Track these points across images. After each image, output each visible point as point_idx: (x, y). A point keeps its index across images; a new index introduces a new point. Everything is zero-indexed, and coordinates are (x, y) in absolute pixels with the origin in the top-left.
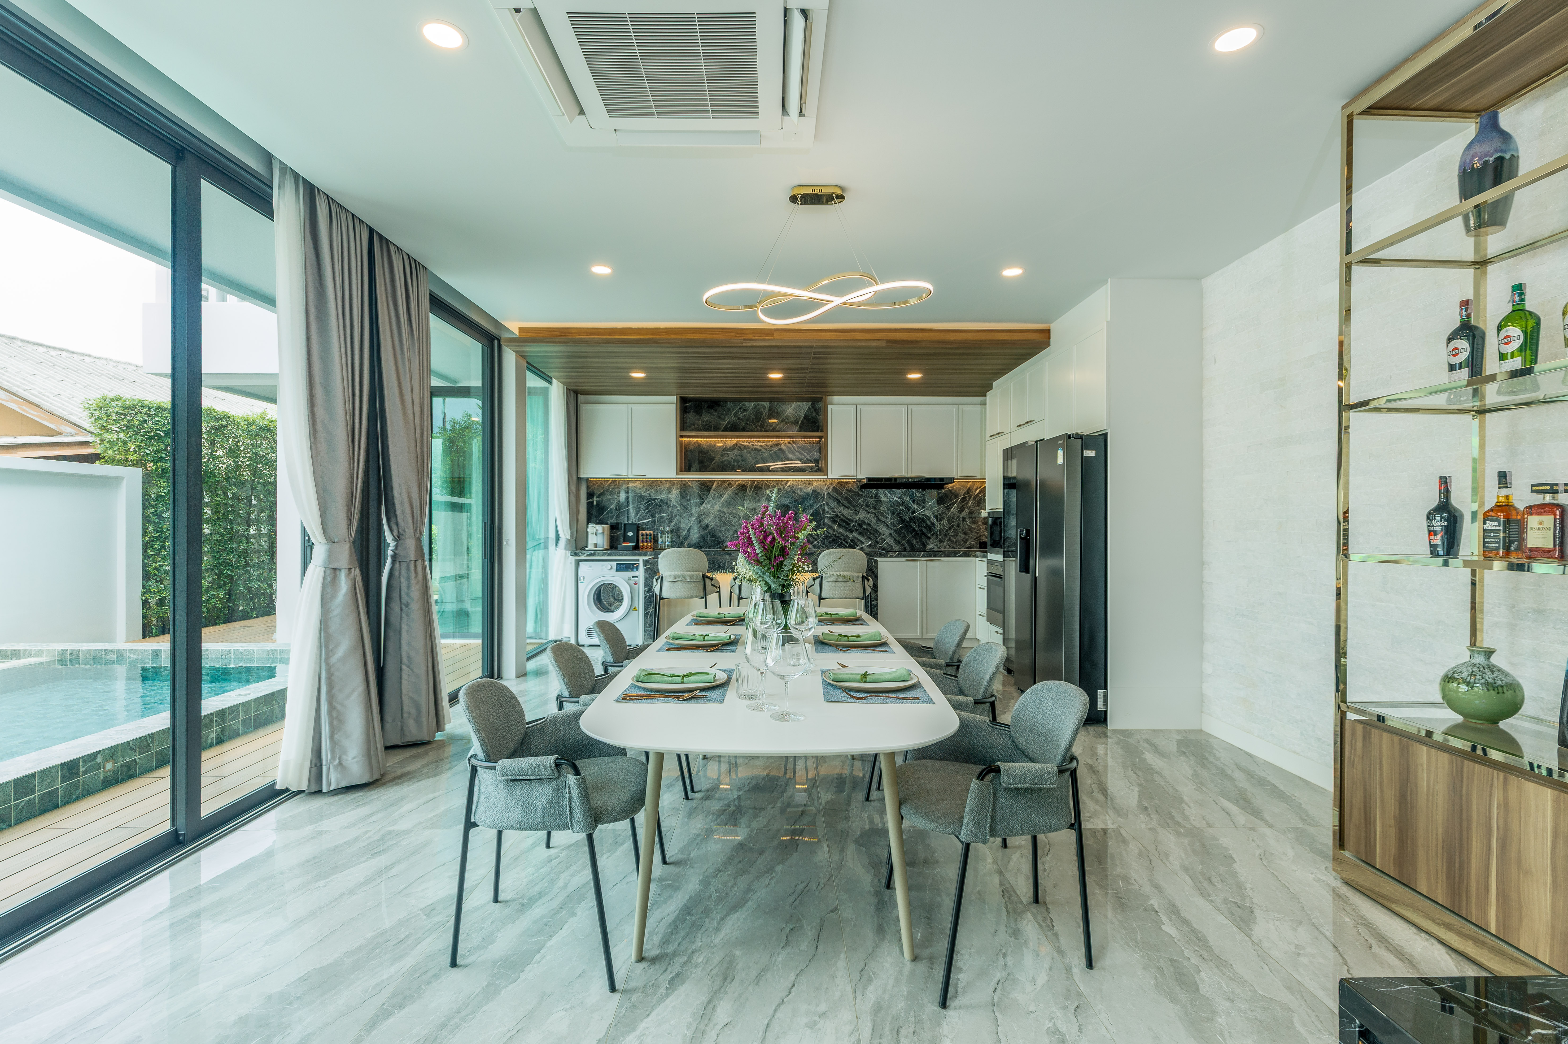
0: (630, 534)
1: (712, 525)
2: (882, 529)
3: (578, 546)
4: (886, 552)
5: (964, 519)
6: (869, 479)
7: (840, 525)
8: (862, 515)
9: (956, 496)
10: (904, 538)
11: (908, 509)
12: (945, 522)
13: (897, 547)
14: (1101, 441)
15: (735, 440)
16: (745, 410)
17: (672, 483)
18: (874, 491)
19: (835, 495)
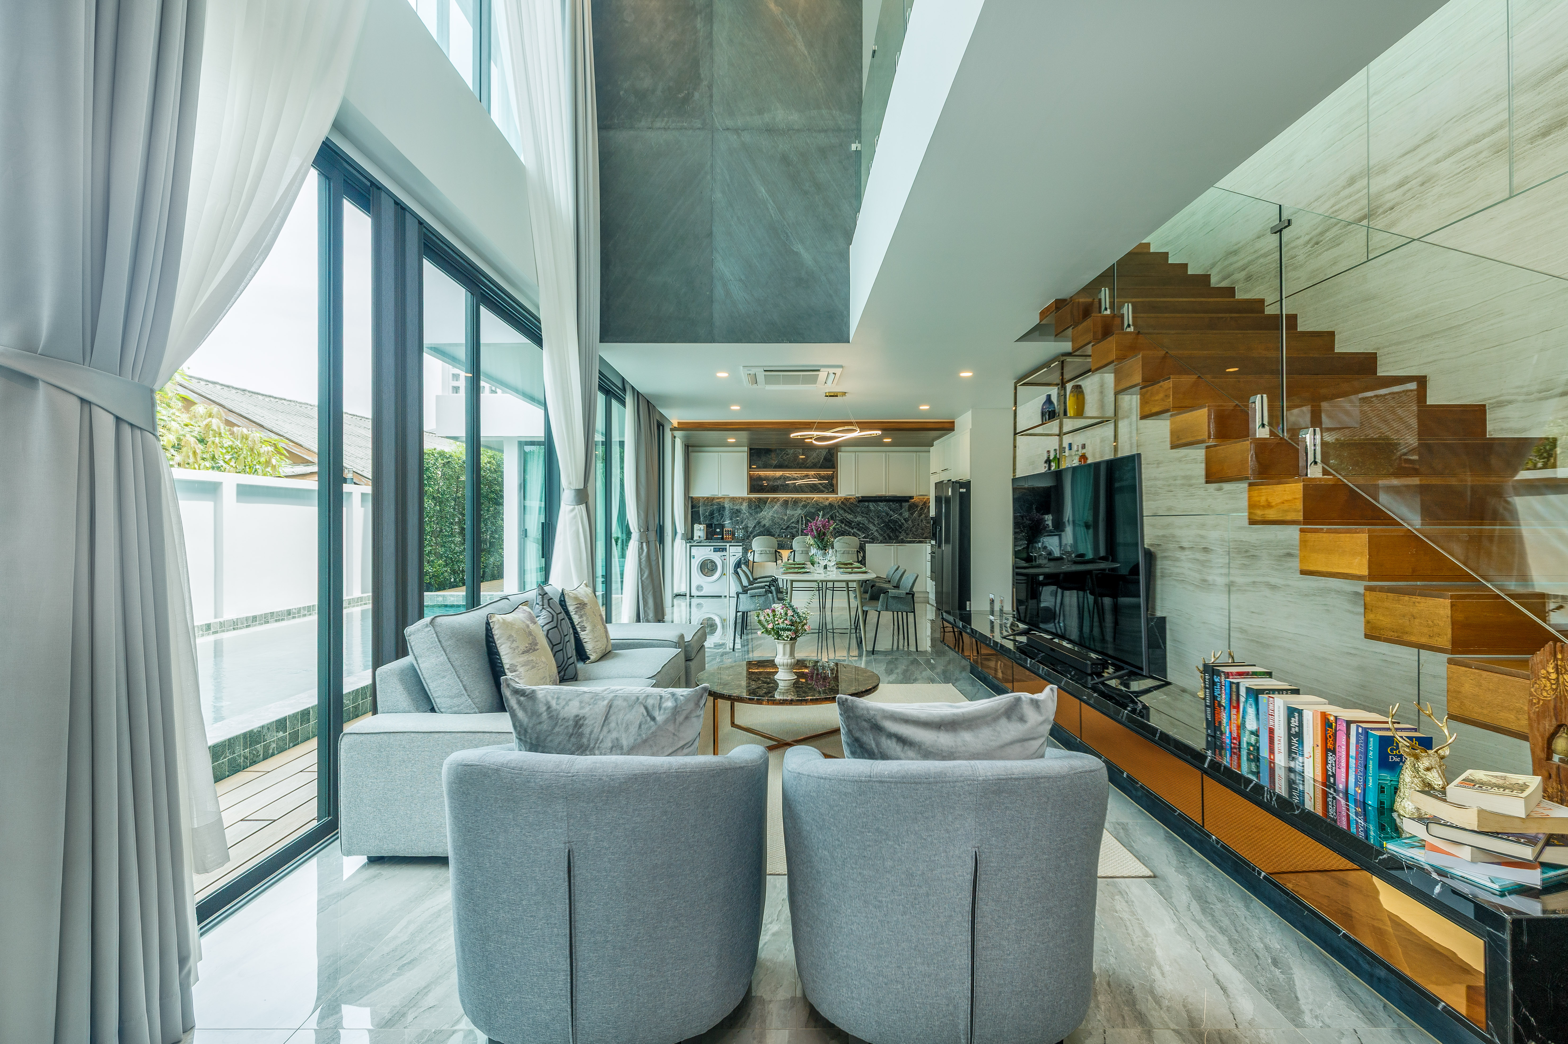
0: (718, 530)
1: (767, 525)
2: (871, 526)
3: (689, 537)
4: (873, 540)
5: (922, 521)
6: (862, 497)
7: (845, 525)
8: (859, 519)
9: (917, 507)
10: (885, 532)
11: (888, 514)
12: (910, 522)
13: (881, 538)
14: (967, 485)
15: (781, 473)
16: (787, 455)
17: (743, 499)
18: (866, 504)
19: (843, 506)
